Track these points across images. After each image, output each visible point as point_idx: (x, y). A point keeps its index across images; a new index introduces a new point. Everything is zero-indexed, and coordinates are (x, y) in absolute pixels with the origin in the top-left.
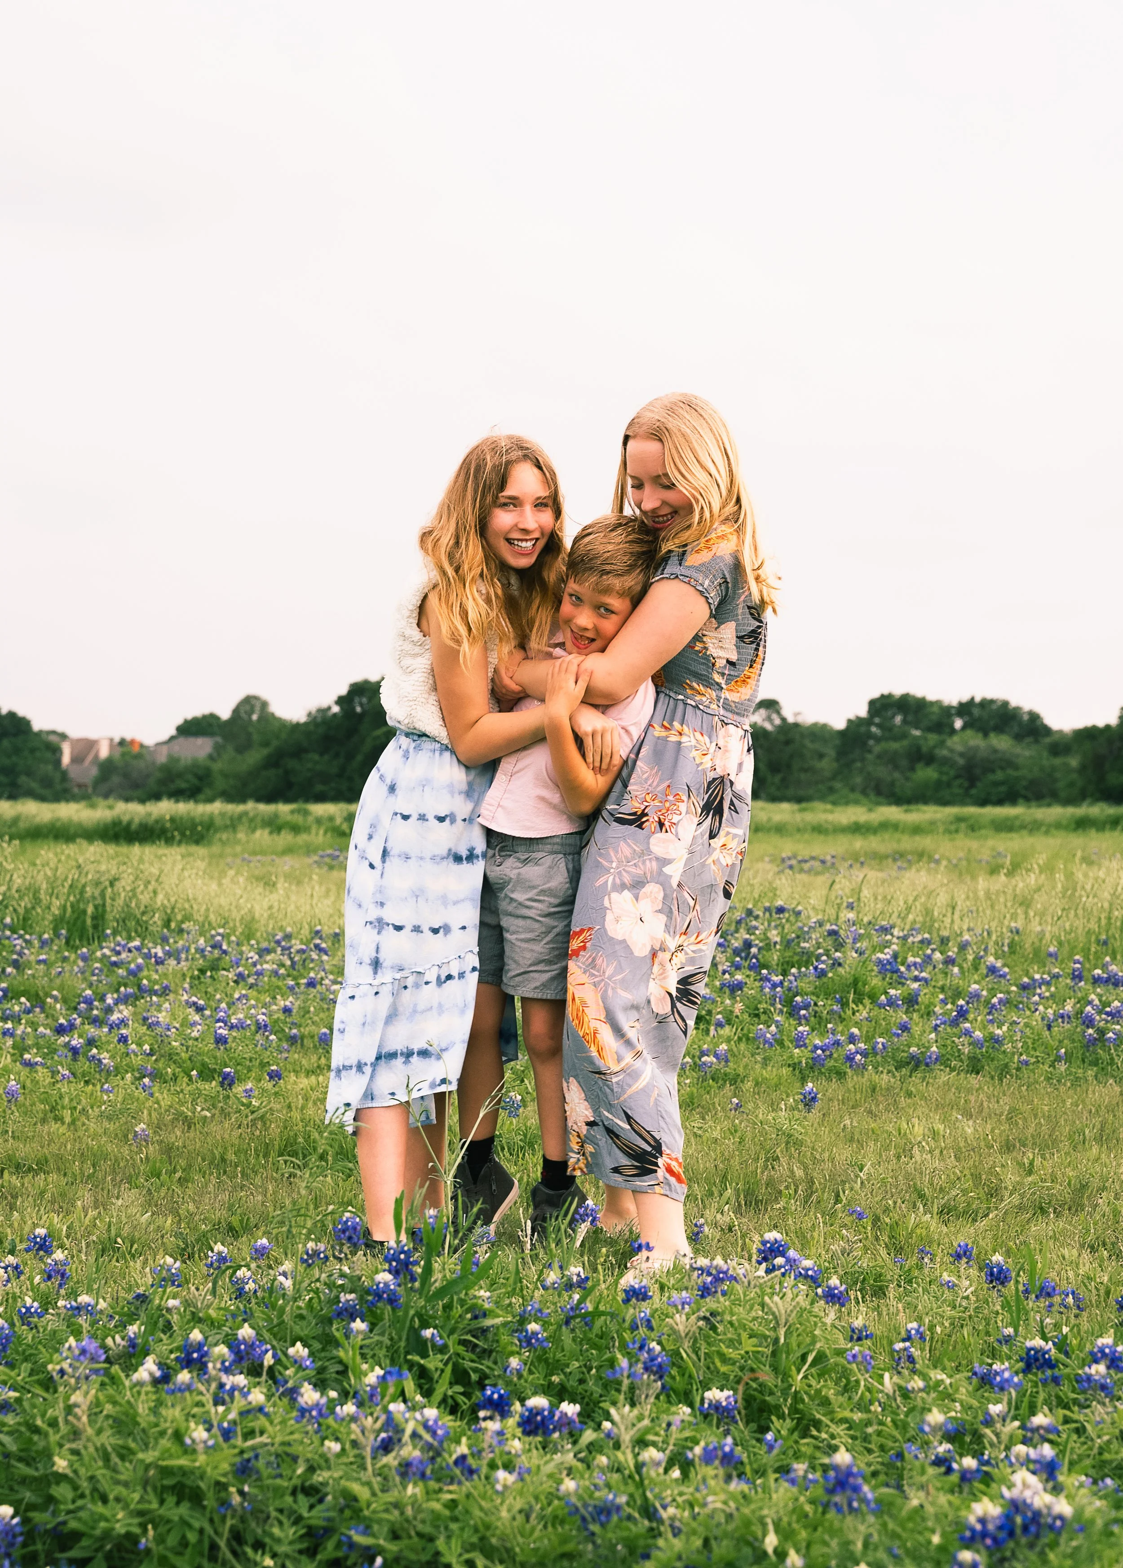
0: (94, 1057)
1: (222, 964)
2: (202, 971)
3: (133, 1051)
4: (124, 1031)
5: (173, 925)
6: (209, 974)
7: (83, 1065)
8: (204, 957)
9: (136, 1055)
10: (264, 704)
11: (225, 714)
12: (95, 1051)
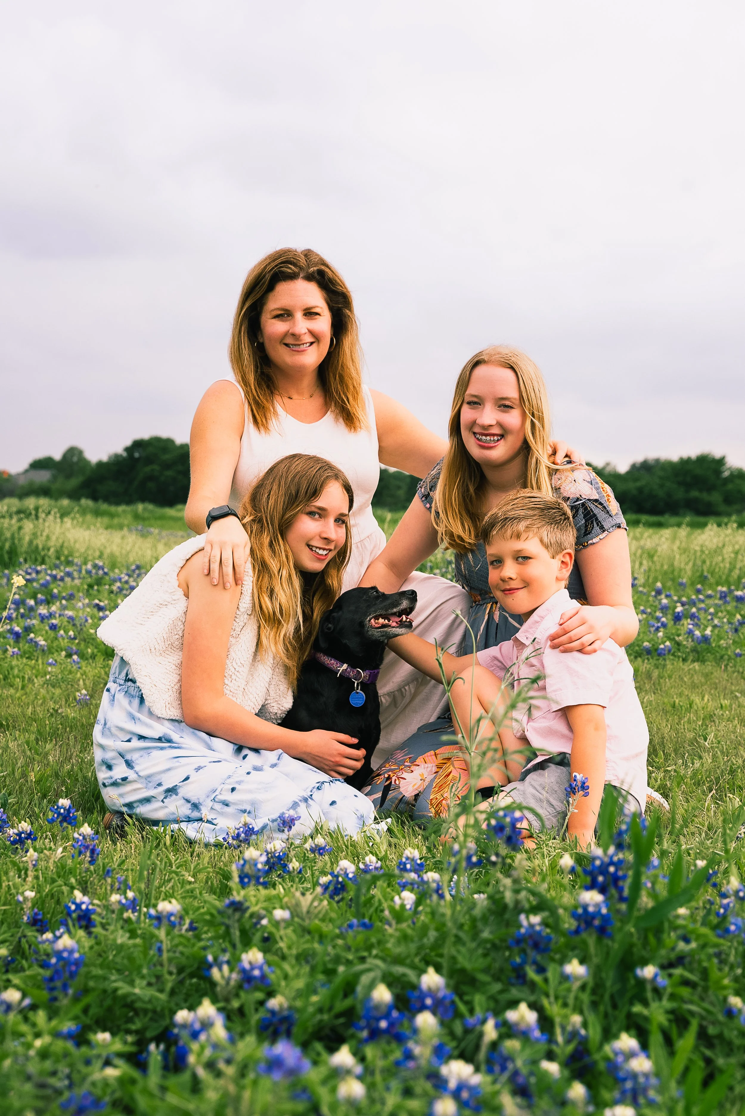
0: (31, 640)
1: (103, 581)
2: (91, 586)
3: (62, 636)
4: (54, 621)
5: (63, 558)
6: (96, 587)
7: (25, 646)
8: (91, 576)
9: (63, 639)
10: (80, 452)
11: (57, 456)
12: (32, 635)
